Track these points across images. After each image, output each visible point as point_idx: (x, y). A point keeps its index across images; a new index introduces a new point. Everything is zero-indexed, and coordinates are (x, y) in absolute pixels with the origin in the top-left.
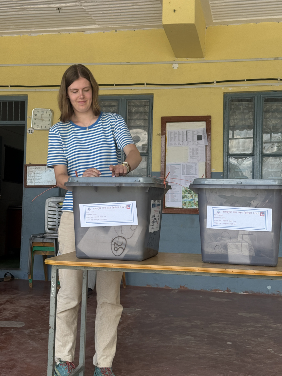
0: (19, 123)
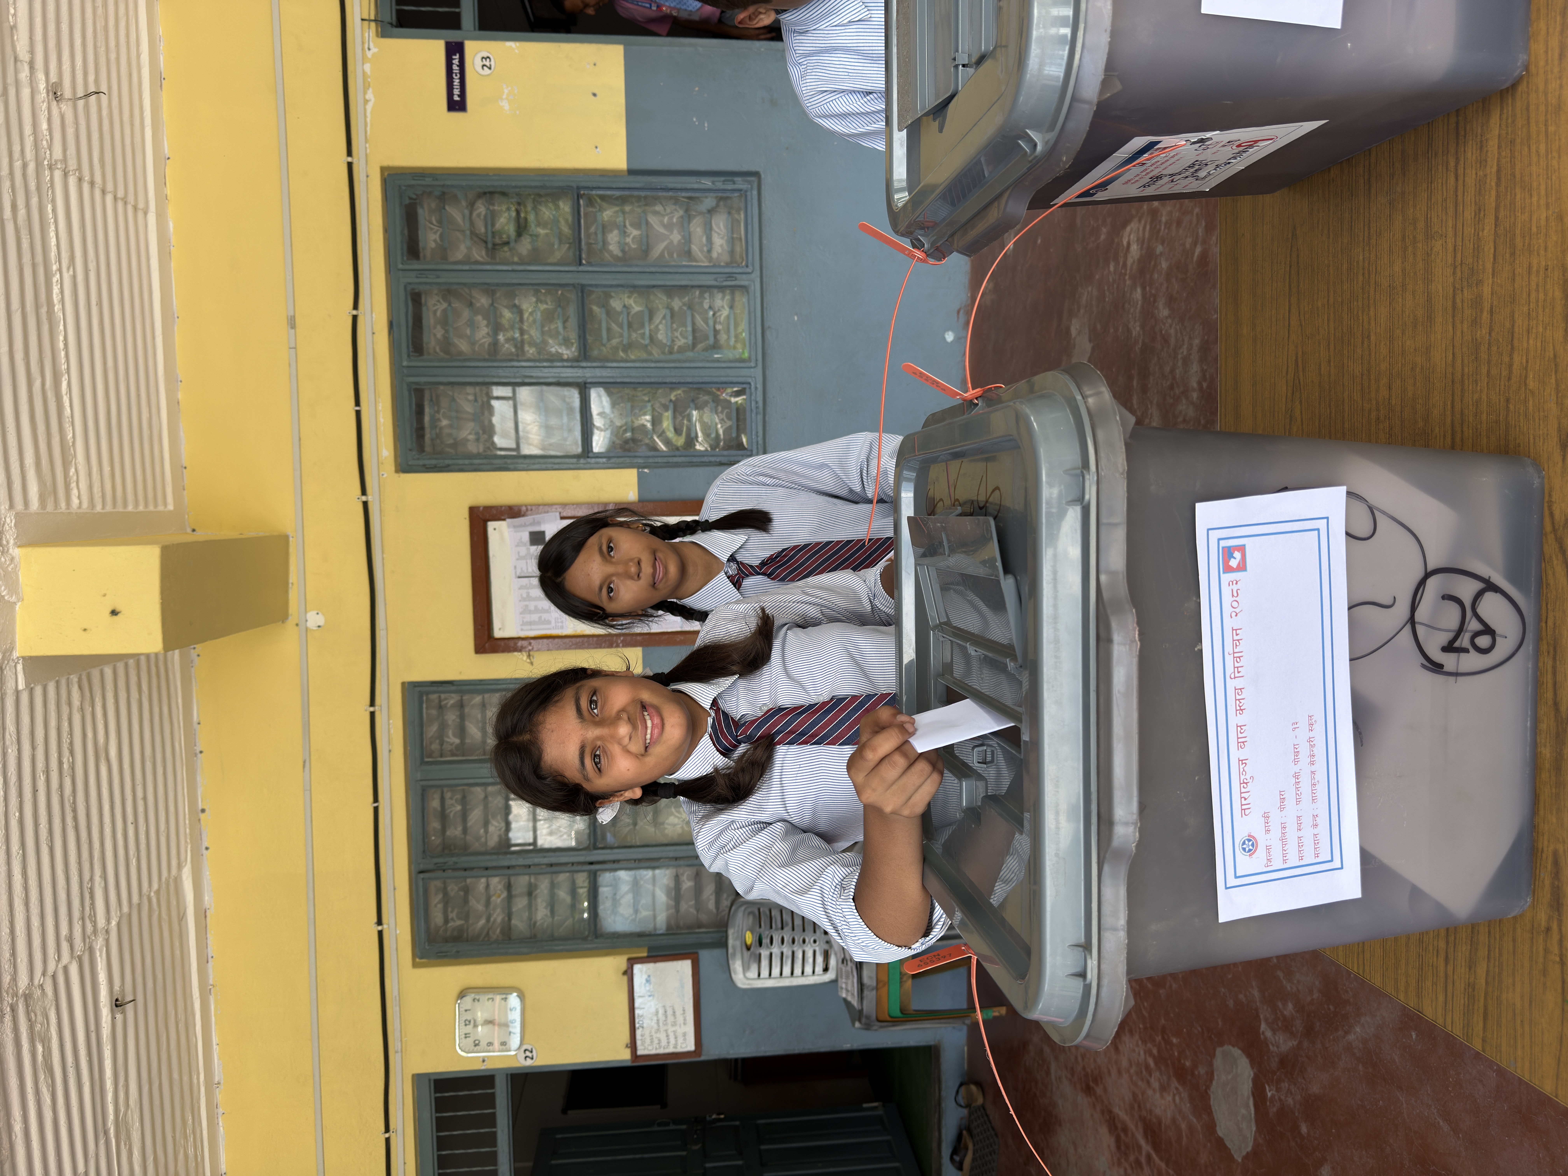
0: (502, 1093)
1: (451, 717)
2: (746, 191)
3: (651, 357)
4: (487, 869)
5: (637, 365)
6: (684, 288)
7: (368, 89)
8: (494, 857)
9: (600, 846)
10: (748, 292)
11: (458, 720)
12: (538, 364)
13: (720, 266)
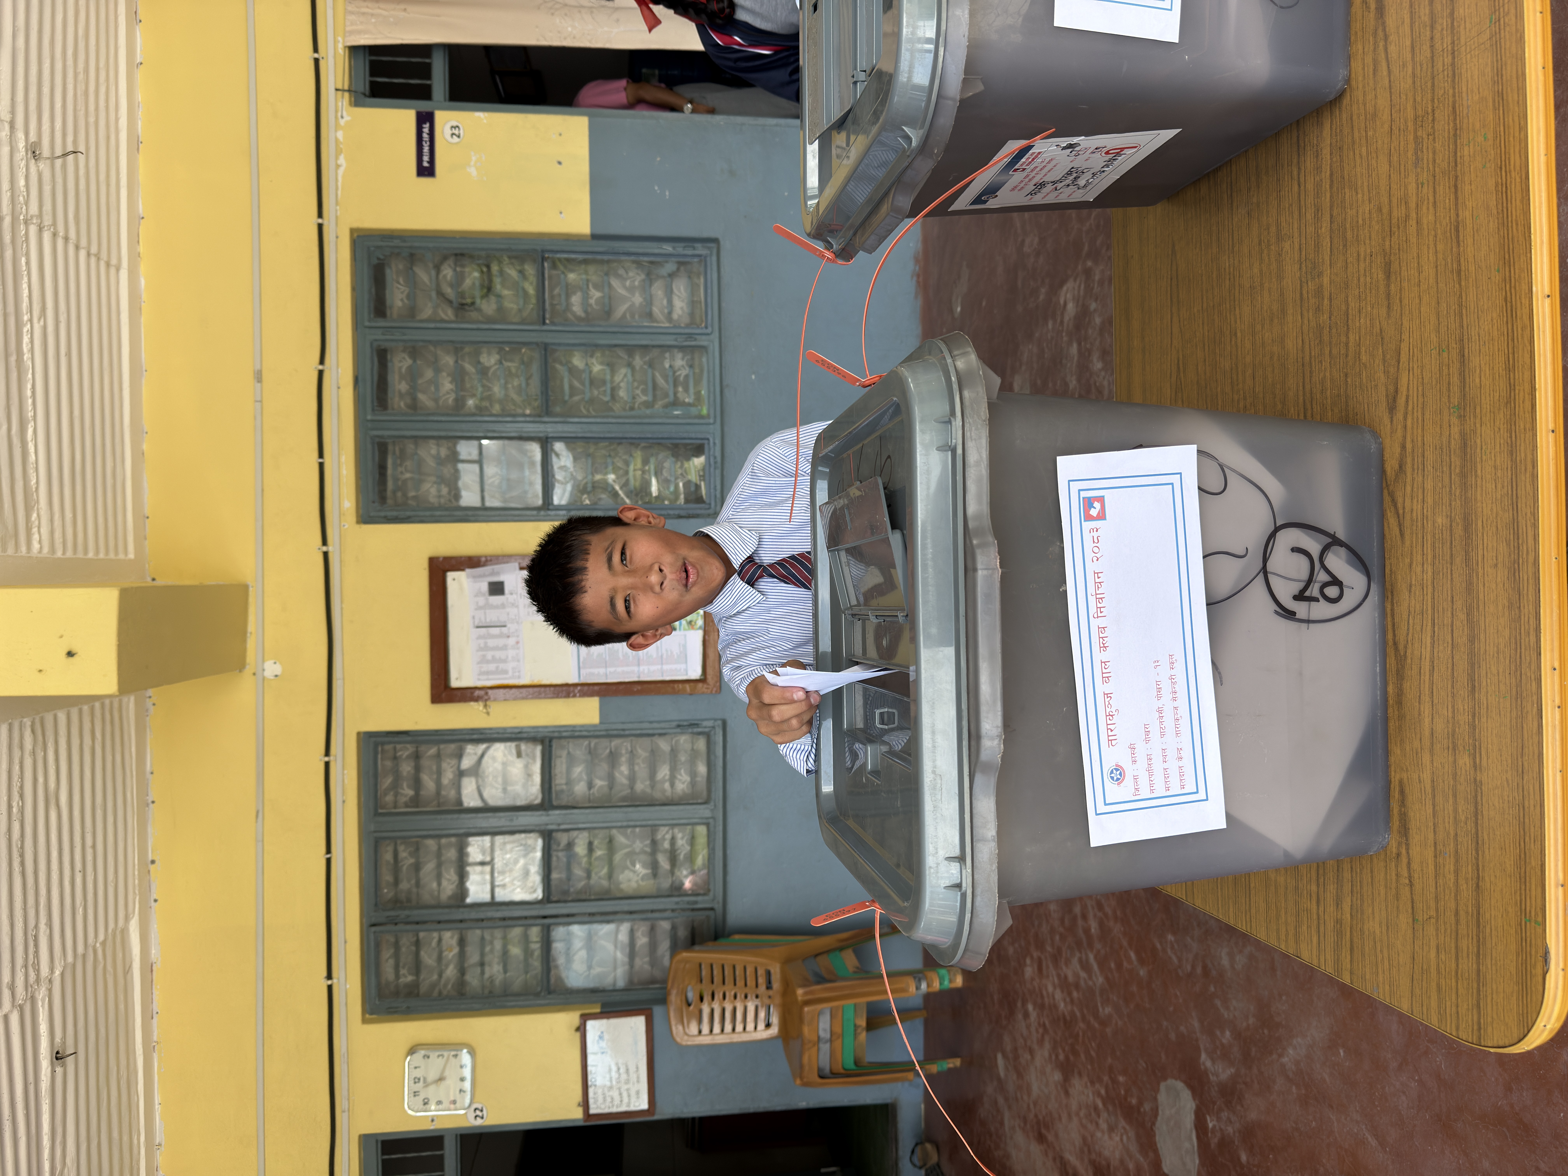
0: (451, 1154)
1: (407, 768)
2: (706, 257)
3: (611, 414)
4: (439, 922)
5: (598, 420)
6: (645, 348)
7: (340, 154)
8: (447, 910)
9: (555, 899)
10: (707, 352)
11: (413, 772)
12: (500, 419)
13: (680, 327)
